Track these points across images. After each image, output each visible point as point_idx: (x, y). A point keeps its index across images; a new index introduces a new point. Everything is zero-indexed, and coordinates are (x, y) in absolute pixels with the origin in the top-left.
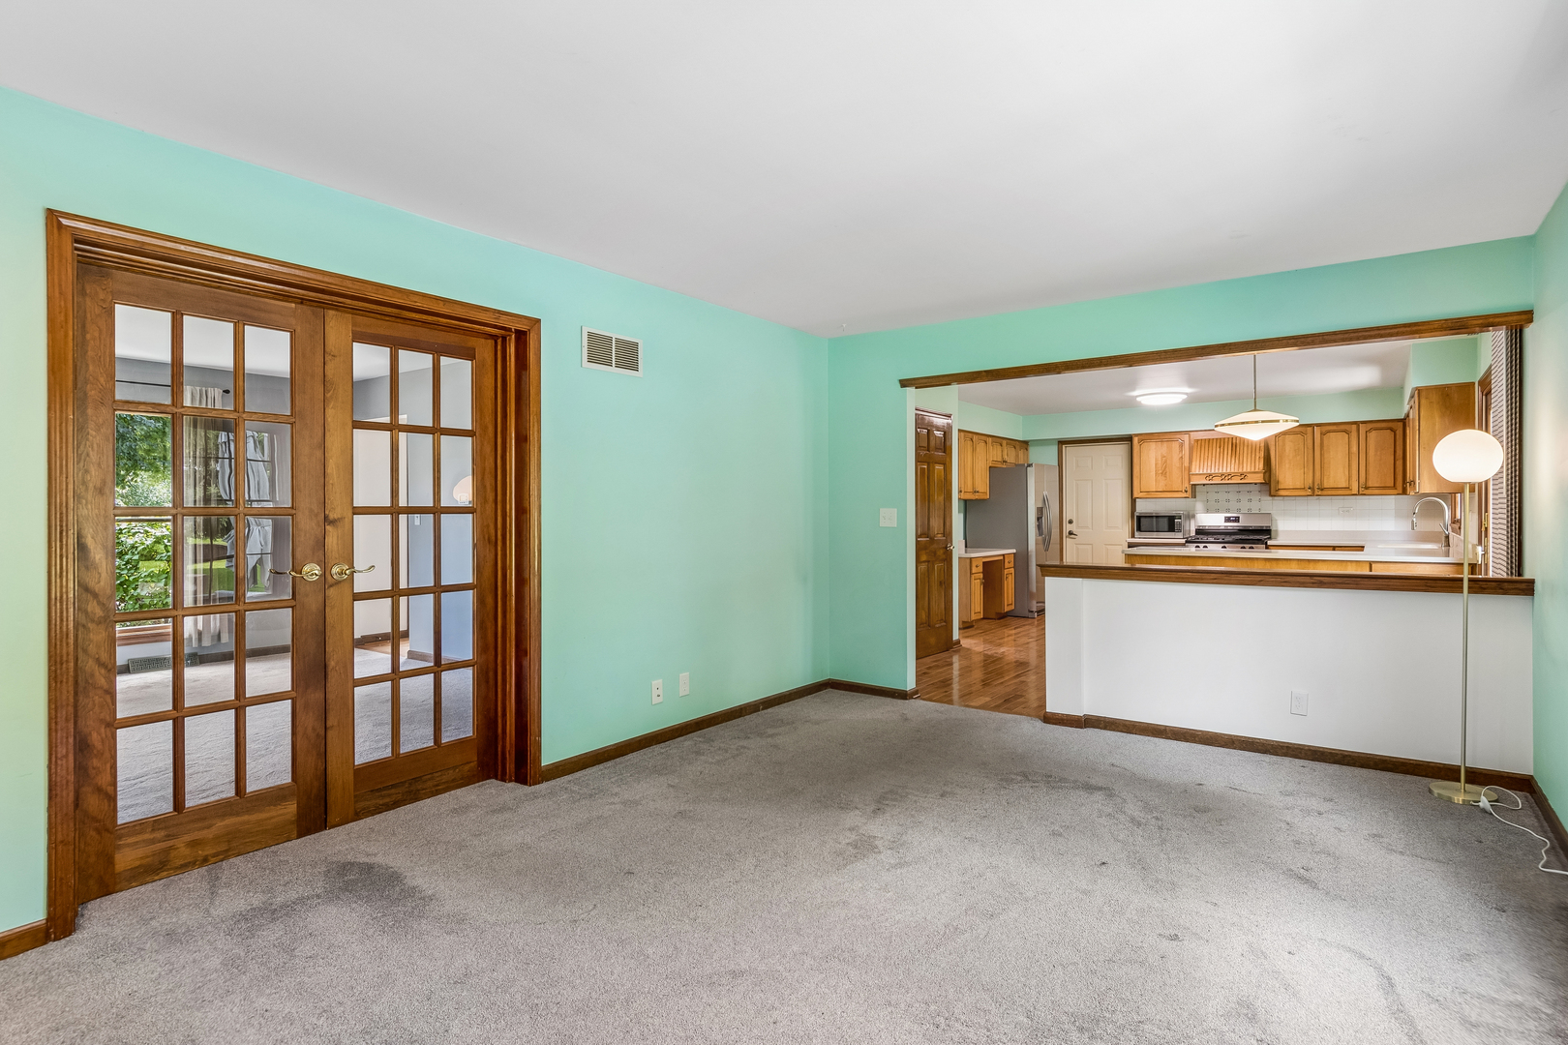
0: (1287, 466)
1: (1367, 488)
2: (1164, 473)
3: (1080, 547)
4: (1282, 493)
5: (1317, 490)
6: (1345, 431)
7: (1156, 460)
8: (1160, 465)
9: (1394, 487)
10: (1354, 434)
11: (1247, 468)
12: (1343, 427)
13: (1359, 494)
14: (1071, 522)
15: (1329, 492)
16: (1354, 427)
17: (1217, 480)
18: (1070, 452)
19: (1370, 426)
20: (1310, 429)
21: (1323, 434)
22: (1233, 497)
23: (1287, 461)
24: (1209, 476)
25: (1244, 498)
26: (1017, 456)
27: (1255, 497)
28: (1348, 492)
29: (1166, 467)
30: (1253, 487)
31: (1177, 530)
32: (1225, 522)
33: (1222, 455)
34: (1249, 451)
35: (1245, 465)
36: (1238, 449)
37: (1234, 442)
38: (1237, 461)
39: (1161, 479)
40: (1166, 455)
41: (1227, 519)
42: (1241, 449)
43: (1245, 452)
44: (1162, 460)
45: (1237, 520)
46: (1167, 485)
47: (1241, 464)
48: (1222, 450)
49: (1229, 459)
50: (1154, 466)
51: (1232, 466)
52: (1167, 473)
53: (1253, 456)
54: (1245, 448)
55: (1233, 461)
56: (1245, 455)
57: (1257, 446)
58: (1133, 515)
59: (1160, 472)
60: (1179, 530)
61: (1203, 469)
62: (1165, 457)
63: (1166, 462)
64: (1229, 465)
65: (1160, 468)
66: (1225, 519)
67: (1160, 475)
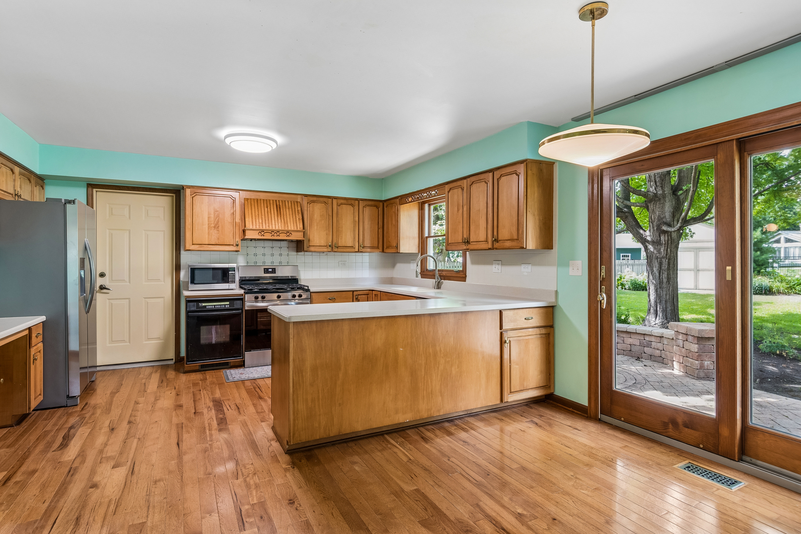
0: (315, 227)
1: (363, 247)
2: (216, 227)
3: (113, 302)
4: (312, 249)
5: (334, 248)
6: (352, 205)
7: (209, 214)
8: (212, 219)
9: (378, 248)
10: (357, 207)
11: (291, 227)
12: (350, 202)
13: (358, 251)
14: (102, 275)
15: (342, 250)
16: (357, 202)
17: (268, 236)
18: (100, 197)
19: (366, 203)
20: (330, 200)
21: (338, 205)
22: (268, 251)
23: (315, 224)
24: (261, 231)
25: (276, 252)
26: (32, 192)
27: (285, 251)
28: (353, 250)
29: (218, 222)
30: (284, 244)
31: (231, 281)
32: (265, 273)
33: (269, 214)
34: (291, 213)
35: (289, 224)
36: (282, 210)
37: (278, 203)
38: (283, 220)
39: (214, 233)
40: (218, 210)
41: (266, 271)
42: (284, 210)
43: (288, 213)
44: (214, 214)
45: (274, 271)
46: (218, 239)
47: (286, 223)
48: (269, 210)
49: (276, 219)
50: (206, 219)
51: (280, 224)
52: (220, 228)
53: (294, 217)
54: (287, 210)
55: (280, 221)
56: (288, 216)
57: (296, 210)
58: (178, 268)
59: (213, 225)
60: (233, 281)
61: (256, 226)
62: (217, 211)
63: (218, 216)
64: (277, 223)
65: (213, 222)
66: (265, 271)
67: (213, 229)
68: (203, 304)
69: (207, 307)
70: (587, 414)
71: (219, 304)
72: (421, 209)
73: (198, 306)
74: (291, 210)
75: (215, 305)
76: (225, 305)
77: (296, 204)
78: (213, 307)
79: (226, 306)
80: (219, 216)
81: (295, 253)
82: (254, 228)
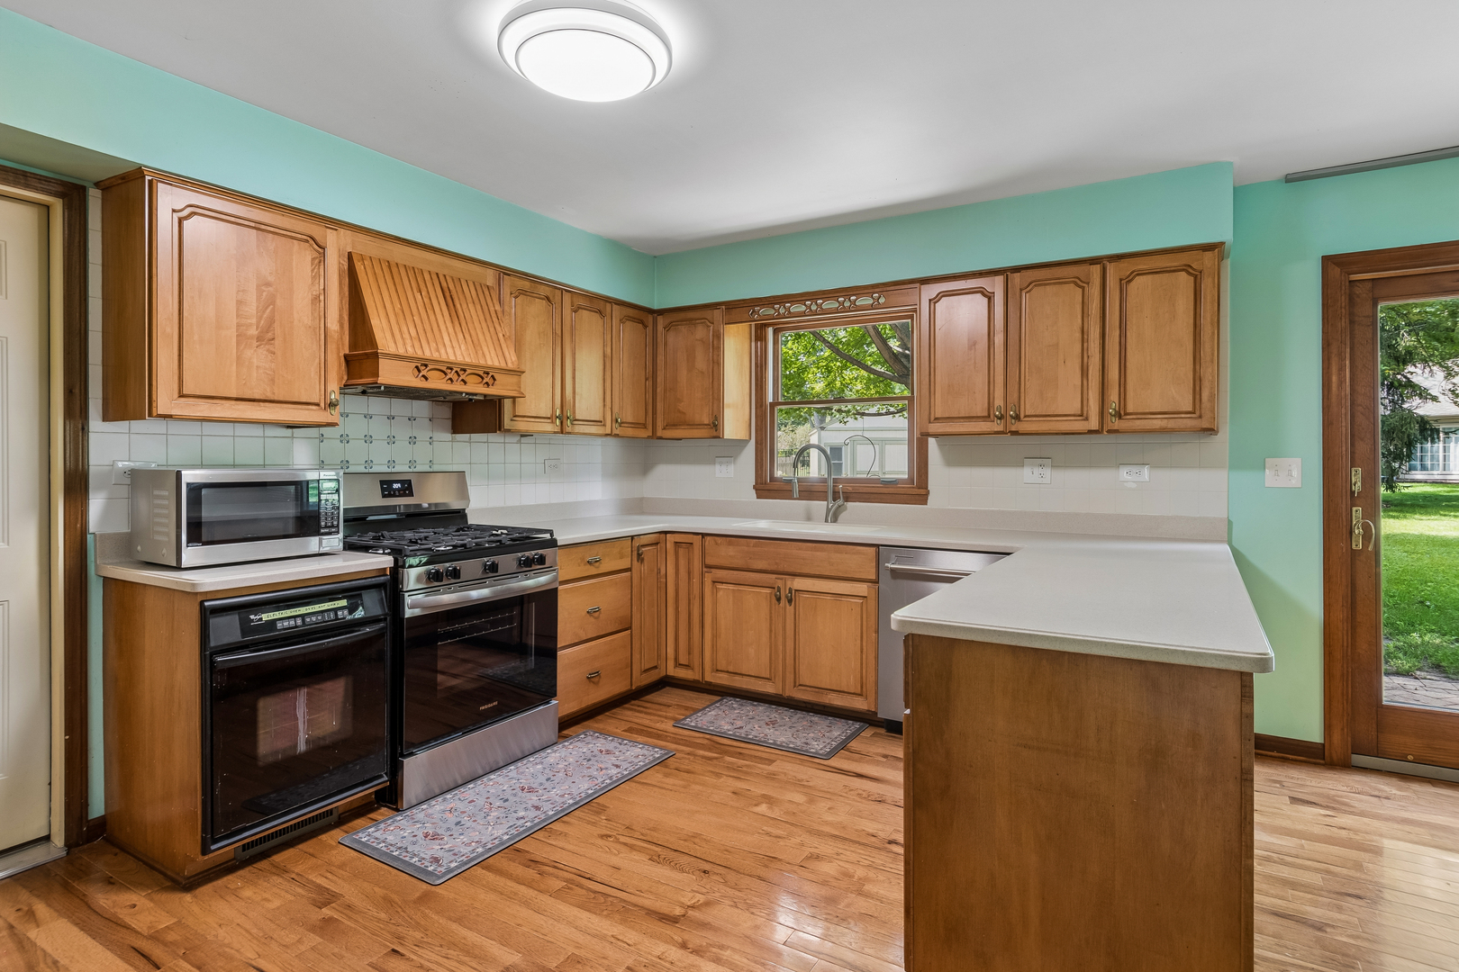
0: (528, 365)
1: (621, 424)
2: (265, 338)
4: (520, 424)
5: (565, 423)
6: (597, 310)
8: (252, 308)
9: (645, 426)
10: (608, 323)
11: (491, 358)
12: (595, 304)
15: (582, 430)
16: (608, 307)
17: (438, 382)
20: (557, 293)
21: (574, 310)
23: (528, 355)
24: (422, 365)
25: (404, 432)
27: (423, 431)
29: (271, 321)
30: (421, 408)
31: (326, 527)
32: (384, 496)
33: (430, 312)
34: (482, 318)
35: (485, 349)
36: (458, 306)
37: (444, 284)
38: (467, 336)
39: (257, 357)
40: (271, 279)
41: (387, 487)
42: (465, 306)
43: (475, 317)
44: (259, 292)
45: (407, 489)
46: (273, 380)
47: (476, 345)
48: (426, 300)
49: (451, 330)
50: (232, 306)
51: (463, 347)
52: (277, 342)
53: (492, 329)
54: (471, 306)
55: (460, 336)
56: (477, 324)
57: (492, 309)
58: (77, 484)
59: (253, 332)
60: (333, 526)
61: (404, 344)
62: (268, 284)
63: (271, 301)
64: (455, 344)
65: (254, 321)
66: (383, 490)
67: (255, 343)
68: (266, 617)
69: (279, 625)
70: (1324, 759)
71: (317, 608)
72: (760, 336)
73: (246, 628)
74: (478, 307)
75: (303, 616)
76: (335, 610)
77: (487, 292)
78: (299, 621)
79: (340, 613)
80: (273, 303)
81: (448, 436)
82: (401, 352)
